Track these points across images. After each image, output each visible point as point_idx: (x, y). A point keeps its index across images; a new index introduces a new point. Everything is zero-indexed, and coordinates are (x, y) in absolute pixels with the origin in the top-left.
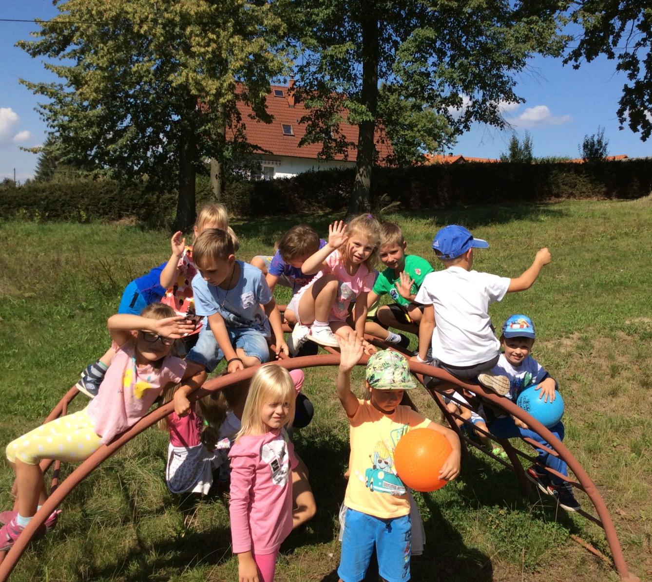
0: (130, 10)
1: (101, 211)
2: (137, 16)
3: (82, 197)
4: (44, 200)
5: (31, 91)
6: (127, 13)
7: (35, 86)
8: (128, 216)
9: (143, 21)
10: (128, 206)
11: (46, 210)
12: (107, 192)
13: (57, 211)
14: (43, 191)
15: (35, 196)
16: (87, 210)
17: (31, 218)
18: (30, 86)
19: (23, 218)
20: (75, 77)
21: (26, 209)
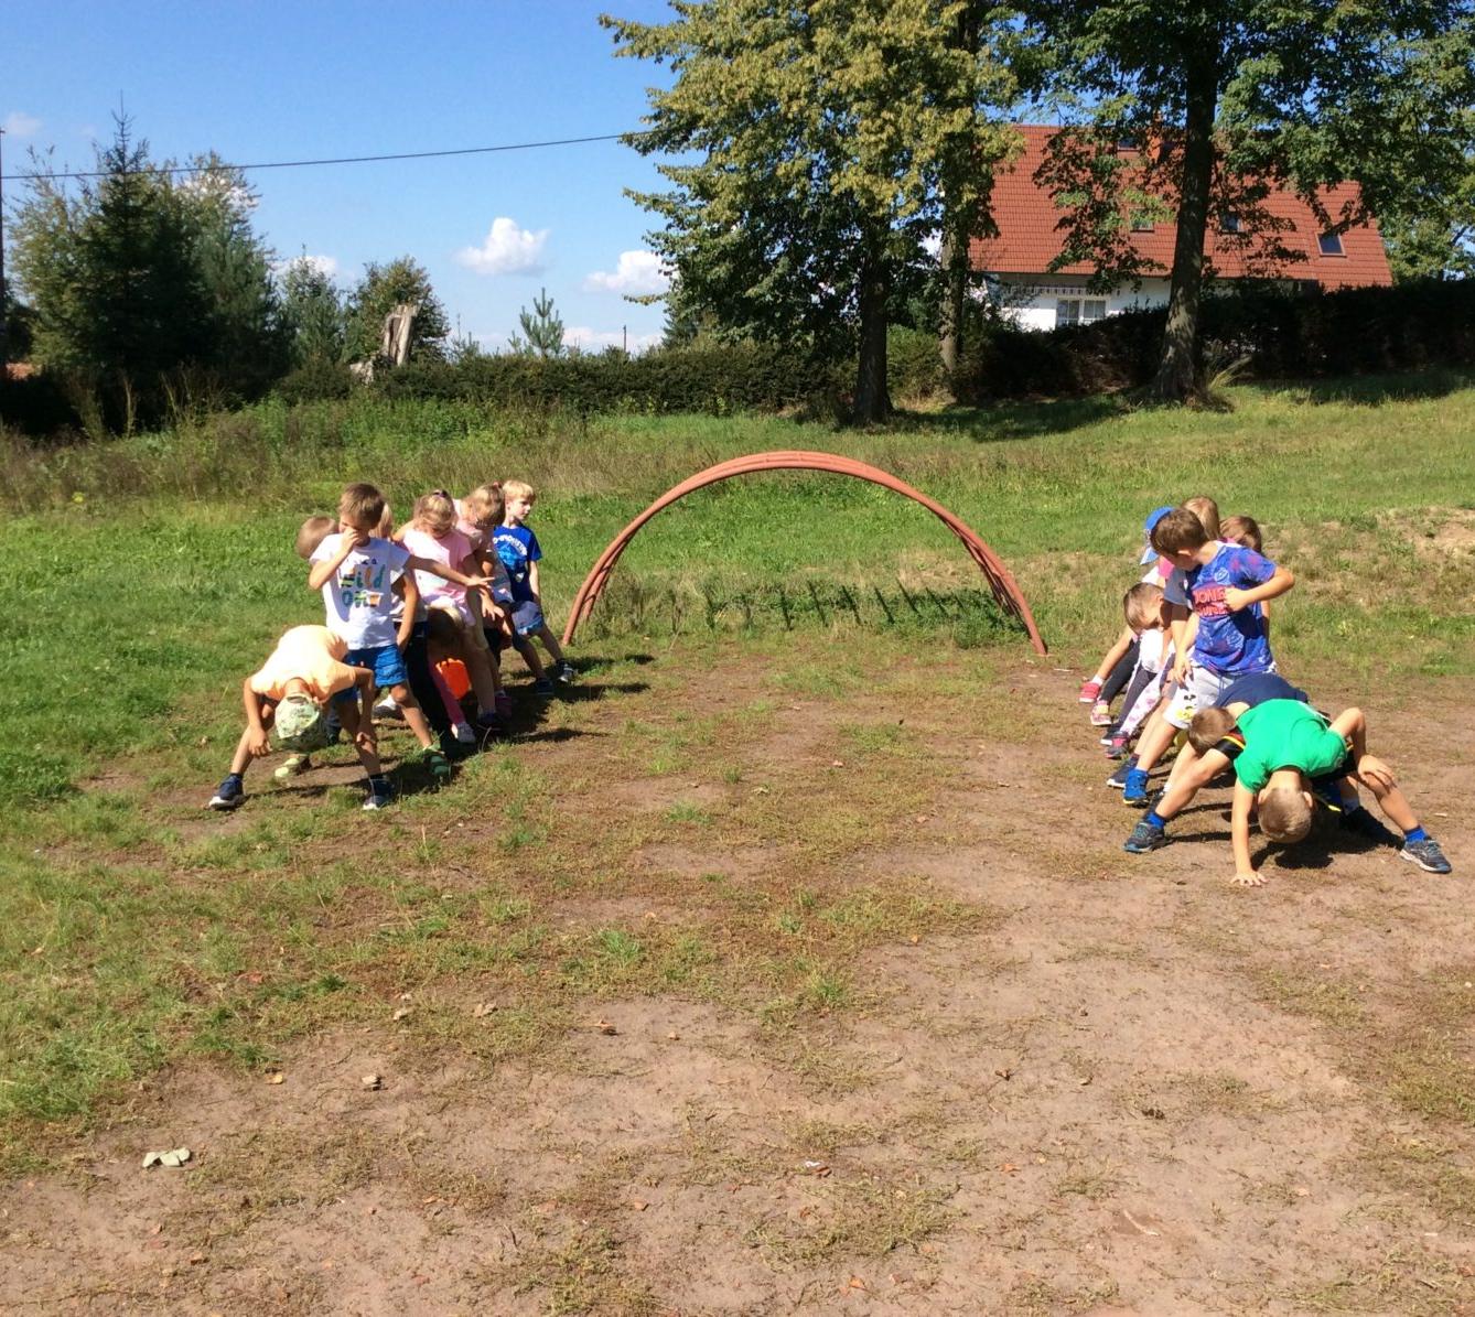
0: (774, 81)
1: (750, 397)
2: (784, 90)
3: (721, 374)
4: (661, 380)
5: (641, 208)
6: (770, 86)
7: (645, 199)
8: (793, 404)
9: (793, 97)
10: (794, 387)
11: (664, 396)
12: (759, 366)
13: (681, 398)
14: (661, 366)
15: (648, 374)
16: (728, 394)
17: (642, 409)
18: (638, 199)
19: (630, 410)
20: (701, 185)
21: (634, 396)
